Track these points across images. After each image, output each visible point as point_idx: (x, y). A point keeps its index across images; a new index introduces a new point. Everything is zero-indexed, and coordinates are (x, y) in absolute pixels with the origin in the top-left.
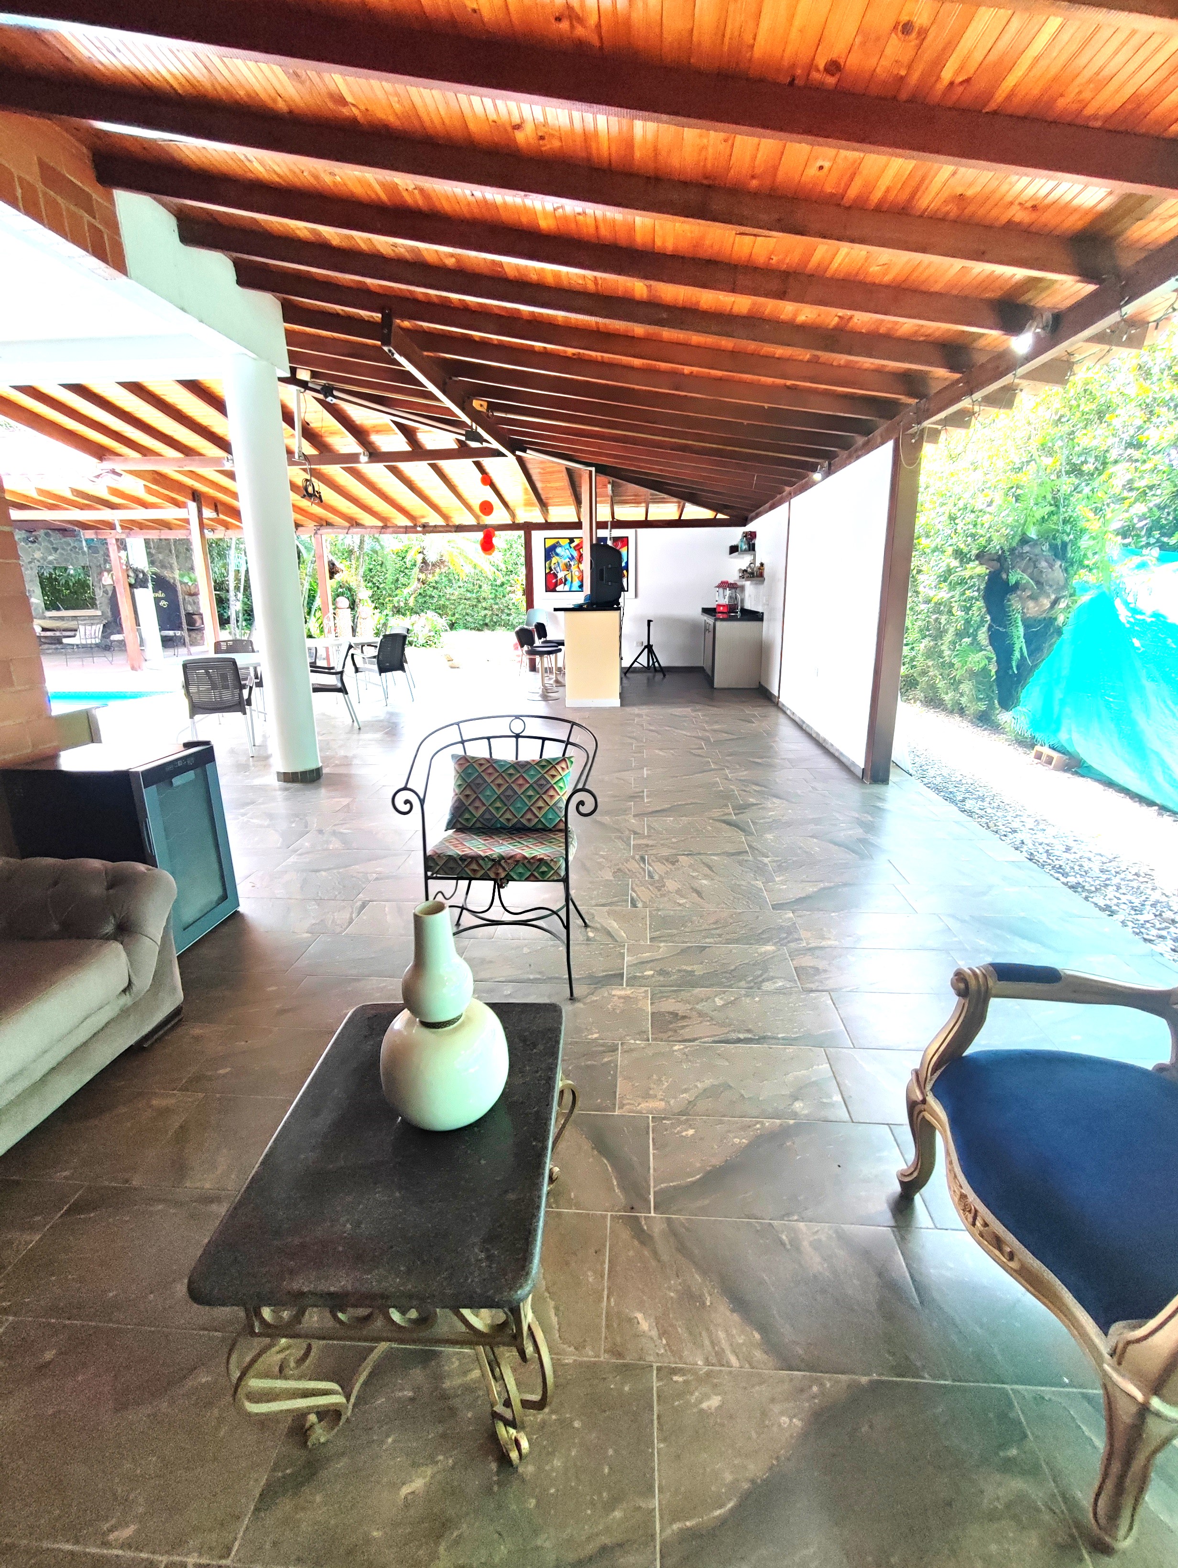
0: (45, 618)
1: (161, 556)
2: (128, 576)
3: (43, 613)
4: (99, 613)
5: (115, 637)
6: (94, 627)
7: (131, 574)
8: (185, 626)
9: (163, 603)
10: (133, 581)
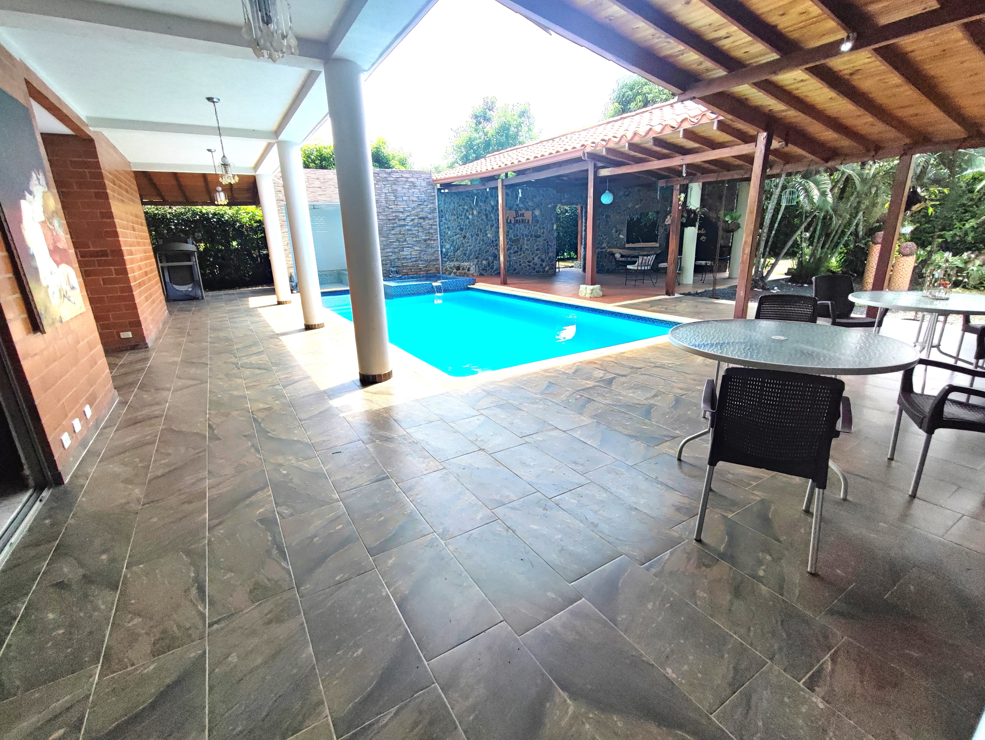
0: (624, 248)
1: (710, 201)
2: (682, 216)
3: (625, 245)
4: (658, 245)
5: (662, 265)
6: (649, 257)
7: (685, 215)
8: (717, 257)
9: (703, 238)
10: (685, 221)
